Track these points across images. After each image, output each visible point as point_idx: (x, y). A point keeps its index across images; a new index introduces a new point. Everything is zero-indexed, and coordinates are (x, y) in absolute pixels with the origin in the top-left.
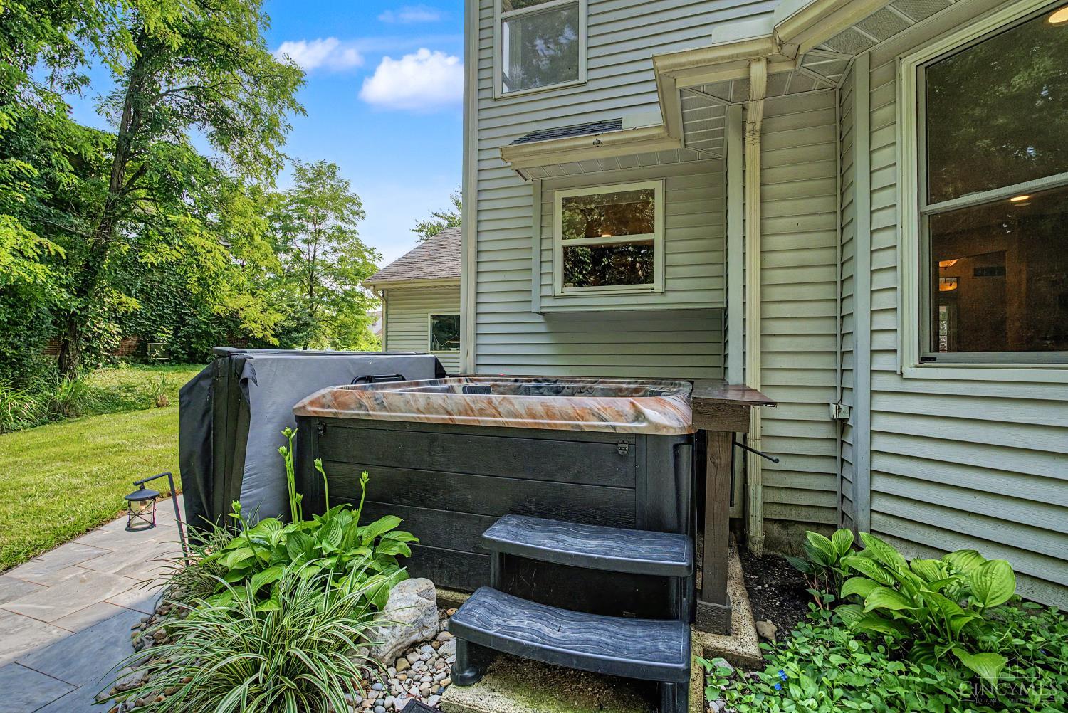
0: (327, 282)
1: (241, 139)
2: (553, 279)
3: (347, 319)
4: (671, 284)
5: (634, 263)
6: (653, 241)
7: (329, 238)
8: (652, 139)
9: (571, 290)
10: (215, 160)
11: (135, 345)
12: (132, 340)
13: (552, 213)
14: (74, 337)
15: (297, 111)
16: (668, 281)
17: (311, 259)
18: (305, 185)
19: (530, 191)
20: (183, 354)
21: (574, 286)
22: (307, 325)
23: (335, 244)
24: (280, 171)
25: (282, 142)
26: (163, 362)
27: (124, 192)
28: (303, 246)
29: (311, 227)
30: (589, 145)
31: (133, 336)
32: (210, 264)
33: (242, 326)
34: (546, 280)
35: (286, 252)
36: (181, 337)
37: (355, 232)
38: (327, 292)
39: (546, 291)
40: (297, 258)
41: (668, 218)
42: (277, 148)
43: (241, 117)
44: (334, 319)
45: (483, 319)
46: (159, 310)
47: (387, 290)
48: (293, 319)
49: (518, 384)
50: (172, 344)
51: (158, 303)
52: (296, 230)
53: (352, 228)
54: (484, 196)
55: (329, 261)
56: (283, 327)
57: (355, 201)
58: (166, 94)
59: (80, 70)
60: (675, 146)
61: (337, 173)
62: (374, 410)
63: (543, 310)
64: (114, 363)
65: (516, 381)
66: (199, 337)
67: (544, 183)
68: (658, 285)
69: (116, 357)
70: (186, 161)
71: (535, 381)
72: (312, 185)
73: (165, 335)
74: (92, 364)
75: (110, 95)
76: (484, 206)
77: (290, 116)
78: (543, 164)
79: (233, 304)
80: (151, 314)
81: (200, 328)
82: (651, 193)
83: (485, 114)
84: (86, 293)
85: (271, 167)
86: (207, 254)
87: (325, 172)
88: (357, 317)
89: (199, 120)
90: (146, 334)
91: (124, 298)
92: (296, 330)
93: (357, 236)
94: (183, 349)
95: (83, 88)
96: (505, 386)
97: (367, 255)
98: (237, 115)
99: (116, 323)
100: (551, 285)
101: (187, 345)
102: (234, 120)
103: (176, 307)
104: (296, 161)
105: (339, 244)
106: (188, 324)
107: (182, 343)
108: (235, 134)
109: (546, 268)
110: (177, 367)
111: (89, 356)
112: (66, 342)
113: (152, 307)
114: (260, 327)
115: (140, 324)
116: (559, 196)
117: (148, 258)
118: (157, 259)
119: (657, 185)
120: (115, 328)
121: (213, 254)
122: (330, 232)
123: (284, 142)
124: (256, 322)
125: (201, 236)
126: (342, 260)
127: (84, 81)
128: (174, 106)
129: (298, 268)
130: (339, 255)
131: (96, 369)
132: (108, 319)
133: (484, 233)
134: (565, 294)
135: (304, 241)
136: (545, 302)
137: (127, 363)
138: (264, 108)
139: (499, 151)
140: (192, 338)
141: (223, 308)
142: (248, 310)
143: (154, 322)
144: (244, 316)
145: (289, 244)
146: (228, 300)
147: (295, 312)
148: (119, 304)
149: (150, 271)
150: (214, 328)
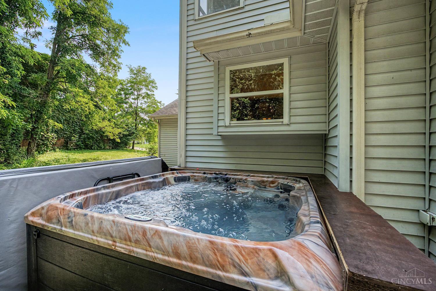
0: (142, 115)
1: (104, 57)
2: (225, 117)
3: (150, 130)
4: (293, 120)
5: (269, 106)
6: (283, 93)
7: (143, 98)
8: (283, 30)
9: (235, 122)
10: (93, 66)
11: (64, 142)
12: (62, 140)
13: (224, 79)
14: (33, 140)
15: (125, 44)
16: (292, 118)
17: (136, 106)
18: (133, 76)
19: (212, 68)
20: (83, 146)
21: (237, 120)
22: (134, 133)
23: (146, 100)
24: (120, 70)
25: (119, 57)
26: (74, 149)
27: (53, 79)
28: (133, 101)
29: (136, 93)
30: (244, 36)
31: (62, 138)
32: (86, 109)
33: (106, 134)
34: (221, 117)
35: (126, 103)
36: (81, 139)
37: (154, 95)
38: (143, 119)
39: (221, 123)
40: (131, 106)
41: (291, 80)
42: (118, 60)
43: (103, 47)
44: (146, 130)
45: (189, 138)
46: (73, 128)
47: (160, 119)
48: (128, 131)
49: (205, 175)
50: (78, 142)
51: (73, 125)
52: (130, 94)
53: (153, 93)
54: (190, 72)
55: (144, 107)
56: (123, 134)
57: (153, 82)
58: (71, 38)
59: (38, 29)
60: (297, 34)
61: (146, 71)
62: (66, 227)
63: (219, 134)
64: (54, 150)
65: (204, 173)
66: (89, 139)
67: (220, 62)
68: (286, 119)
69: (56, 147)
70: (77, 65)
71: (215, 173)
72: (136, 76)
73: (75, 138)
74: (45, 150)
75: (51, 40)
76: (190, 77)
77: (123, 46)
78: (218, 50)
79: (100, 125)
80: (70, 130)
82: (282, 65)
83: (190, 29)
84: (37, 121)
85: (116, 68)
86: (86, 105)
87: (141, 70)
88: (155, 129)
89: (85, 49)
90: (67, 138)
91: (56, 124)
92: (129, 135)
93: (154, 96)
94: (82, 144)
95: (39, 37)
96: (198, 176)
97: (159, 104)
98: (102, 46)
99: (55, 133)
100: (224, 119)
101: (84, 142)
102: (100, 48)
103: (80, 126)
104: (130, 66)
105: (147, 100)
106: (85, 133)
107: (82, 141)
108: (101, 54)
109: (221, 110)
110: (80, 151)
111: (44, 147)
112: (30, 142)
113: (70, 127)
114: (112, 134)
115: (65, 134)
116: (228, 69)
117: (67, 107)
118: (70, 107)
119: (285, 61)
120: (54, 135)
121: (88, 105)
122: (143, 95)
123: (120, 57)
124: (110, 133)
125: (84, 97)
126: (148, 106)
127: (40, 34)
128: (75, 43)
129: (131, 110)
130: (147, 104)
131: (47, 152)
132: (52, 132)
133: (190, 92)
134: (231, 125)
135: (133, 99)
136: (221, 129)
137: (59, 149)
138: (113, 43)
139: (192, 43)
140: (86, 139)
141: (97, 127)
142: (106, 128)
143: (71, 132)
144: (105, 130)
145: (127, 100)
146: (98, 123)
147: (128, 128)
148: (54, 126)
149: (69, 112)
150: (95, 135)
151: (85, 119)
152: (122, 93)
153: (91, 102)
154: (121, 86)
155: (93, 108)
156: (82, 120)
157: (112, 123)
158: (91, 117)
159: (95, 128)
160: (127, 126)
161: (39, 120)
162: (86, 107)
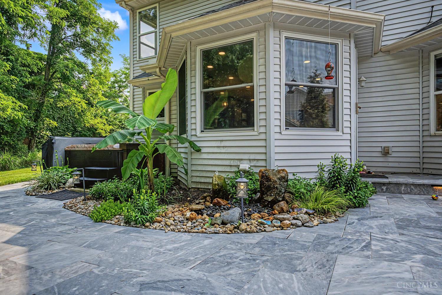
14: (33, 137)
15: (116, 39)
24: (111, 64)
27: (50, 80)
30: (147, 80)
33: (98, 131)
46: (66, 126)
51: (66, 123)
58: (64, 38)
79: (92, 122)
80: (63, 128)
81: (81, 133)
83: (135, 66)
86: (79, 104)
89: (77, 47)
91: (51, 121)
99: (50, 131)
103: (73, 124)
108: (92, 50)
111: (40, 145)
112: (31, 139)
113: (63, 125)
115: (59, 132)
116: (148, 92)
117: (60, 105)
118: (64, 105)
120: (49, 133)
121: (81, 103)
123: (110, 53)
124: (102, 130)
125: (77, 96)
132: (47, 130)
133: (135, 102)
141: (89, 124)
142: (98, 125)
143: (64, 130)
144: (97, 127)
145: (121, 94)
146: (90, 121)
147: (122, 124)
148: (49, 124)
149: (62, 109)
150: (87, 133)
151: (78, 117)
152: (116, 85)
153: (83, 100)
154: (114, 78)
155: (85, 106)
156: (75, 118)
157: (104, 120)
158: (83, 114)
159: (87, 125)
160: (120, 122)
161: (38, 119)
162: (79, 106)
